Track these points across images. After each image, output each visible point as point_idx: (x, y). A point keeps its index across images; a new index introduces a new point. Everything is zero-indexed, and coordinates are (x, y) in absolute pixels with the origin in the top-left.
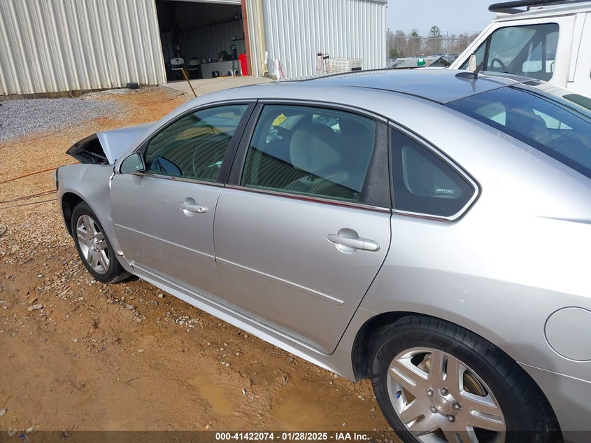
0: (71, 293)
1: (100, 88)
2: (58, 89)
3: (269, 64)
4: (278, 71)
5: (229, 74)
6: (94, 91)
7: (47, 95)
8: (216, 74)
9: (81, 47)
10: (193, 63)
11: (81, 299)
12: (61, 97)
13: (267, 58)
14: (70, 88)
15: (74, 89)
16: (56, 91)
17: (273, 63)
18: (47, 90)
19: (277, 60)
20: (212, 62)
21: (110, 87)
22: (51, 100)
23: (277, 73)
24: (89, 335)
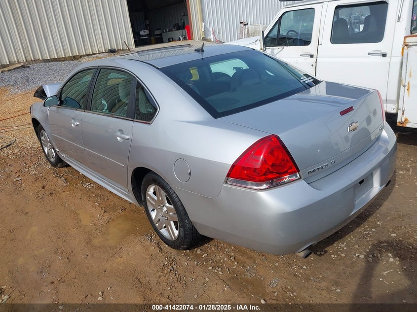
0: (37, 172)
1: (91, 53)
2: (65, 55)
3: (206, 31)
4: (212, 36)
5: (180, 40)
6: (87, 55)
7: (58, 60)
8: (171, 40)
9: (78, 27)
10: (157, 32)
11: (41, 175)
12: (67, 60)
13: (203, 27)
14: (72, 54)
15: (75, 54)
16: (64, 56)
17: (209, 31)
18: (58, 56)
19: (211, 28)
20: (169, 31)
21: (98, 52)
22: (60, 63)
23: (212, 37)
24: (38, 192)
